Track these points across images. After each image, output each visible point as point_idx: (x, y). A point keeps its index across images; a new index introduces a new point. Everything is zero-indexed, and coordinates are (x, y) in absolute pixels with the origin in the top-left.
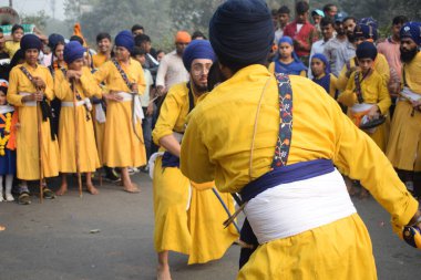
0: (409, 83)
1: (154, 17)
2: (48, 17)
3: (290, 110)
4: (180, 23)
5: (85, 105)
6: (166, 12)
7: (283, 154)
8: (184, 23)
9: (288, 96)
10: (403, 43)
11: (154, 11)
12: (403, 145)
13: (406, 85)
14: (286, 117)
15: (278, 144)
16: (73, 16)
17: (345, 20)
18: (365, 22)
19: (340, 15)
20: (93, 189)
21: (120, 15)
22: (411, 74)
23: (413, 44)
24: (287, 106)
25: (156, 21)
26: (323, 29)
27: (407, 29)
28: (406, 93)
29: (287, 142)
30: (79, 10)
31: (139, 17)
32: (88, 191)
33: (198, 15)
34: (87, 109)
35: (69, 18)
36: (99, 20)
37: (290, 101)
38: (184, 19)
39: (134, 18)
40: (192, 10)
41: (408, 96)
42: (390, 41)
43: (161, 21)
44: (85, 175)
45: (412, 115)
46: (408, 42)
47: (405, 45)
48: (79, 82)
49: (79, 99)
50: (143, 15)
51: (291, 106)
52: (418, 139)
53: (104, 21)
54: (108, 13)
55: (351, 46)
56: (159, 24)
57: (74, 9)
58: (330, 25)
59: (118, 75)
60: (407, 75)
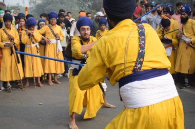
0: (185, 33)
1: (70, 6)
2: (21, 6)
3: (144, 44)
4: (82, 8)
5: (36, 46)
6: (76, 3)
7: (139, 66)
8: (84, 8)
9: (143, 37)
10: (182, 15)
11: (70, 2)
12: (183, 62)
13: (184, 34)
14: (142, 47)
15: (137, 60)
16: (33, 5)
17: (156, 5)
18: (167, 5)
19: (153, 3)
20: (41, 85)
21: (54, 5)
22: (185, 29)
23: (186, 15)
24: (143, 42)
25: (71, 7)
26: (146, 9)
27: (184, 8)
28: (184, 38)
29: (141, 60)
30: (35, 3)
31: (64, 5)
32: (39, 86)
33: (91, 4)
34: (37, 48)
35: (31, 6)
36: (45, 7)
37: (144, 40)
38: (84, 6)
39: (61, 6)
40: (88, 2)
41: (184, 39)
42: (176, 14)
43: (74, 7)
44: (37, 78)
45: (187, 48)
46: (184, 15)
47: (183, 16)
48: (33, 36)
49: (34, 43)
50: (65, 4)
51: (145, 42)
52: (190, 59)
53: (47, 8)
54: (49, 4)
55: (159, 17)
56: (73, 8)
57: (33, 2)
58: (149, 7)
59: (50, 31)
60: (184, 29)
